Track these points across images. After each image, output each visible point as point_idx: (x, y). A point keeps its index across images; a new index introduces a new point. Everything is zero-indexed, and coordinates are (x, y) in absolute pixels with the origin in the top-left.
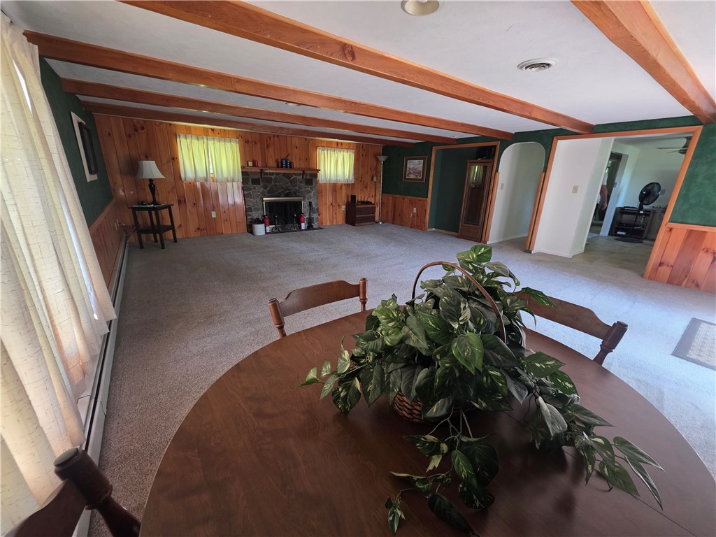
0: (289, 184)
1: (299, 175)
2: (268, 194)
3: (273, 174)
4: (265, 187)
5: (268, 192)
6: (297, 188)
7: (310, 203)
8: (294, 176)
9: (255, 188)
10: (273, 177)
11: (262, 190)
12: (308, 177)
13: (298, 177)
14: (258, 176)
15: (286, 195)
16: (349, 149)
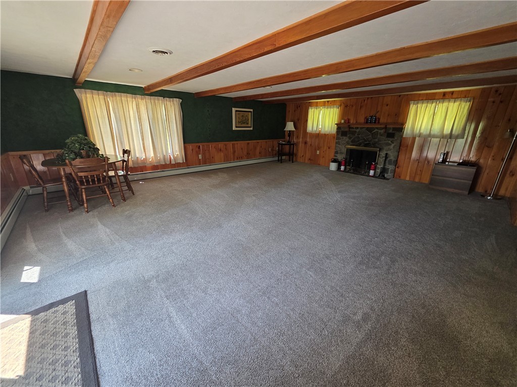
0: (371, 136)
1: (381, 129)
2: (351, 143)
3: (357, 128)
4: (350, 138)
5: (352, 142)
6: (377, 140)
7: (387, 154)
8: (376, 130)
9: (343, 138)
10: (358, 130)
11: (347, 140)
12: (391, 131)
13: (379, 131)
14: (347, 130)
15: (366, 145)
16: (465, 97)
